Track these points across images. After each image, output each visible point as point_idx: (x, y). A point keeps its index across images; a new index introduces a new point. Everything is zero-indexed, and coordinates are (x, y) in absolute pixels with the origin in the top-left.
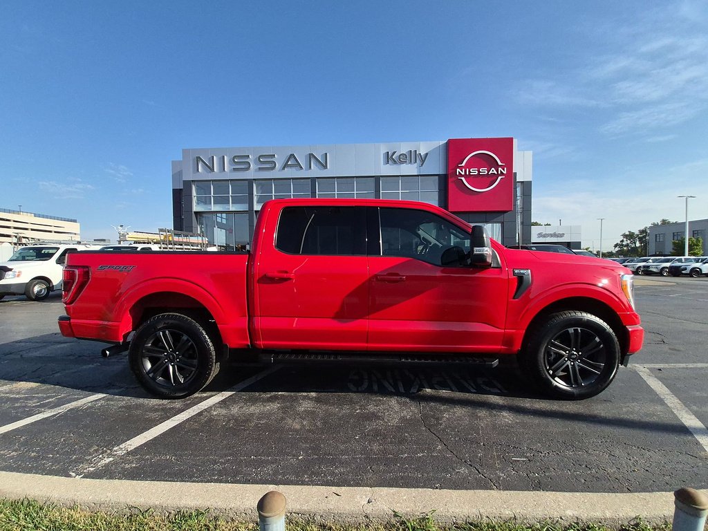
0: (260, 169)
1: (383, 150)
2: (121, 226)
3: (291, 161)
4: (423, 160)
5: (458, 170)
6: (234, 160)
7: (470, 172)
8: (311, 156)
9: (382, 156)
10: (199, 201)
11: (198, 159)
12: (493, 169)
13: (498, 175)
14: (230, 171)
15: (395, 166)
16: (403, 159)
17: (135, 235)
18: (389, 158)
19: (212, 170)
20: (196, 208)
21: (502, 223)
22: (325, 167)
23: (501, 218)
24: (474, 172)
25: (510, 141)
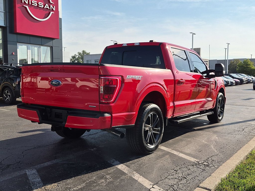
7: (32, 3)
13: (50, 10)
21: (52, 48)
23: (51, 43)
24: (35, 3)
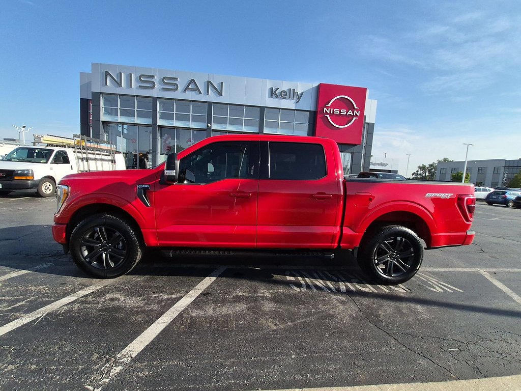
0: (164, 89)
1: (269, 85)
2: (24, 127)
3: (192, 85)
4: (300, 97)
5: (325, 109)
6: (140, 79)
7: (333, 111)
8: (209, 83)
9: (267, 91)
10: (107, 112)
11: (107, 74)
12: (350, 111)
13: (354, 116)
14: (137, 88)
15: (277, 100)
16: (283, 95)
17: (50, 138)
18: (273, 93)
19: (120, 85)
20: (103, 117)
21: (353, 154)
22: (221, 94)
23: (352, 149)
24: (337, 111)
25: (364, 90)
